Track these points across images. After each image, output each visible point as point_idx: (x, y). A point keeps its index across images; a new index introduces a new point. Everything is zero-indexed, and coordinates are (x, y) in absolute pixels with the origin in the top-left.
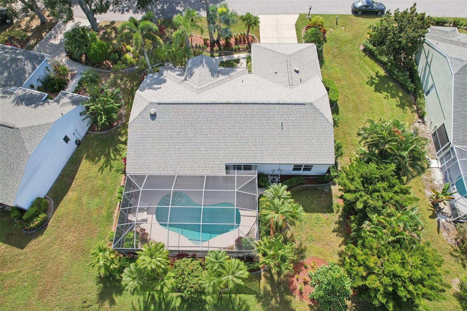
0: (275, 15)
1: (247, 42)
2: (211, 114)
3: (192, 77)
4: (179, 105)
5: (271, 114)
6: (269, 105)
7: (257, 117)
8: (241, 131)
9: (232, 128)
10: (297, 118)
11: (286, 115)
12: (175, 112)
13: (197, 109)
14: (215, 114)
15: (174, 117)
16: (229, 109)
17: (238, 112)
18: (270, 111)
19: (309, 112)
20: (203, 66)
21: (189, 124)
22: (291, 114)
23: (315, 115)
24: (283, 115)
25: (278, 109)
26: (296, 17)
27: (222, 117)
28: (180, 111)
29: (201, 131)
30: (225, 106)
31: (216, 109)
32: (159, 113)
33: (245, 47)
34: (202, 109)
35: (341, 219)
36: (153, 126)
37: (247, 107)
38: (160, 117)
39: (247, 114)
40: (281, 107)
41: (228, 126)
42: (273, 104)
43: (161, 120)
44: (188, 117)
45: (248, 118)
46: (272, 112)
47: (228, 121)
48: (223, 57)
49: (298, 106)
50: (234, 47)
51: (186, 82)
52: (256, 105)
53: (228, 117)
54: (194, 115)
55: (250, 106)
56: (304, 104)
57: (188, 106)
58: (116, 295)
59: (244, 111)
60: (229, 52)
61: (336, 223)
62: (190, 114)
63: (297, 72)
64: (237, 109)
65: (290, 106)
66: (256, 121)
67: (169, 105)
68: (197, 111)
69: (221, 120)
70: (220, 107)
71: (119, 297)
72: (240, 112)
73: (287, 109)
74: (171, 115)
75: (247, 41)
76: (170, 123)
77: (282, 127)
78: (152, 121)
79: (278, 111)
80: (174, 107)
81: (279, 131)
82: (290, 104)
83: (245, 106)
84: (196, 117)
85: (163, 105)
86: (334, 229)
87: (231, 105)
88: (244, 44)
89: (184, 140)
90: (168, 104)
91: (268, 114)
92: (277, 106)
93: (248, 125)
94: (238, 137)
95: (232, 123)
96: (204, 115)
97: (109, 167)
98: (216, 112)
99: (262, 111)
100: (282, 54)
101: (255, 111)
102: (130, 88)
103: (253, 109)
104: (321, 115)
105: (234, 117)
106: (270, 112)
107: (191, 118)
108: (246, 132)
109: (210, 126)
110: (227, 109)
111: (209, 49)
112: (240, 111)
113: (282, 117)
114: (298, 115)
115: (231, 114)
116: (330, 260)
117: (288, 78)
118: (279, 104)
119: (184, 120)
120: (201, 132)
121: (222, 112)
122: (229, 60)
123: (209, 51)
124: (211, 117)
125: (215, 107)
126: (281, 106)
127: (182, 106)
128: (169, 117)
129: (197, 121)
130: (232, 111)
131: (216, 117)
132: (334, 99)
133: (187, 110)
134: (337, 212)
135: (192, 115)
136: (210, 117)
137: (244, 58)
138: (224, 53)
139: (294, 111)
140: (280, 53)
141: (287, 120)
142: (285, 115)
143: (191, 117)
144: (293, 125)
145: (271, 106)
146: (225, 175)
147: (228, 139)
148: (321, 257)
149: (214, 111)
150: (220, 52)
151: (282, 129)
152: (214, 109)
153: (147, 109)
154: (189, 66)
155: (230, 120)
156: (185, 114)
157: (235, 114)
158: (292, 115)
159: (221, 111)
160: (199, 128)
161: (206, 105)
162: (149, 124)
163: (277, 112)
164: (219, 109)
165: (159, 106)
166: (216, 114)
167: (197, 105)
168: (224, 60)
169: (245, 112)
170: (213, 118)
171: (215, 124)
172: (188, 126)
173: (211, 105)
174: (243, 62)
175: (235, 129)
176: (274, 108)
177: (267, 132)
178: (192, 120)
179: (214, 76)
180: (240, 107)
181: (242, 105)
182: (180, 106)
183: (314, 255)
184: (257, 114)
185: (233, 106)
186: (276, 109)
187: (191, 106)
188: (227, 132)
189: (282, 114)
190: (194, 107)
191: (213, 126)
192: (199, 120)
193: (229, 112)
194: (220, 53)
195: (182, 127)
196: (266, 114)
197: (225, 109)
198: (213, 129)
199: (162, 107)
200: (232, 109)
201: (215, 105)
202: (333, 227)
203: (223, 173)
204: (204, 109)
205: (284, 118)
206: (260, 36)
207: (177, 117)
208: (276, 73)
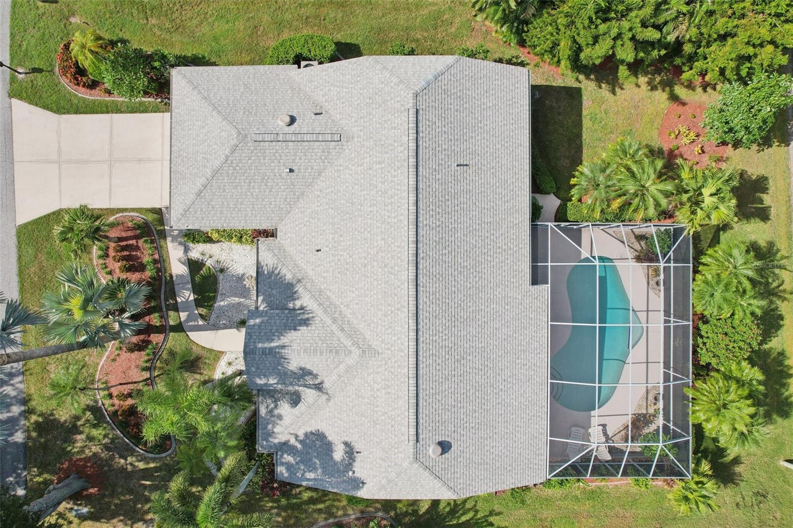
0: (16, 164)
1: (133, 242)
2: (437, 320)
3: (315, 372)
4: (421, 395)
5: (437, 187)
6: (420, 191)
7: (444, 219)
8: (471, 255)
9: (465, 273)
10: (446, 130)
11: (440, 154)
12: (434, 400)
13: (428, 351)
14: (437, 312)
15: (443, 402)
16: (428, 281)
17: (434, 260)
18: (431, 189)
19: (434, 104)
20: (283, 347)
21: (459, 365)
22: (437, 143)
23: (440, 91)
24: (440, 162)
25: (427, 171)
26: (20, 108)
27: (444, 295)
28: (431, 391)
29: (471, 339)
30: (421, 289)
31: (428, 308)
32: (437, 437)
33: (149, 246)
34: (428, 341)
35: (592, 77)
36: (462, 446)
37: (425, 241)
38: (443, 432)
39: (437, 240)
40: (424, 164)
41: (462, 282)
42: (417, 181)
43: (450, 429)
44: (444, 372)
45: (447, 238)
46: (434, 184)
47: (453, 283)
48: (179, 300)
49: (420, 125)
50: (149, 273)
51: (326, 385)
52: (420, 219)
53: (444, 282)
54: (441, 356)
55: (421, 234)
56: (417, 111)
57: (421, 372)
58: (725, 457)
59: (431, 246)
60: (163, 288)
61: (600, 87)
62: (437, 367)
63: (293, 120)
64: (428, 263)
65: (420, 143)
66: (453, 221)
67: (420, 416)
68: (431, 352)
69: (450, 297)
70: (425, 300)
71: (728, 451)
72: (434, 255)
73: (427, 151)
74: (440, 408)
75: (131, 242)
76: (456, 408)
77: (463, 165)
78: (452, 449)
79: (431, 171)
80: (425, 404)
81: (471, 172)
82: (417, 143)
83: (421, 245)
84: (444, 354)
85: (420, 431)
86: (609, 91)
87: (420, 276)
88: (137, 248)
89: (489, 375)
90: (417, 418)
91: (437, 193)
92: (421, 174)
93: (459, 239)
94: (483, 260)
95: (456, 273)
96: (441, 335)
97: (491, 519)
98: (434, 309)
99: (431, 207)
100: (233, 152)
101: (431, 223)
102: (283, 514)
103: (428, 227)
104: (440, 78)
105: (444, 269)
106: (434, 190)
107: (447, 362)
108: (474, 243)
109: (462, 320)
110: (428, 284)
111: (156, 338)
112: (431, 254)
113: (443, 163)
114: (440, 129)
115: (438, 276)
116: (663, 106)
117: (317, 144)
118: (417, 168)
119: (450, 377)
120: (474, 339)
121: (434, 296)
122: (190, 286)
123: (162, 336)
124: (444, 319)
125: (425, 313)
126: (420, 163)
127: (421, 387)
128: (443, 411)
129: (453, 350)
130: (431, 274)
131: (444, 308)
132: (331, 48)
133: (431, 375)
134: (580, 82)
135: (440, 363)
136: (444, 322)
137: (187, 250)
138: (166, 300)
139: (431, 136)
140: (227, 157)
141: (450, 153)
142: (440, 157)
143: (444, 364)
144: (459, 142)
145: (421, 187)
146: (549, 285)
147: (486, 282)
148: (659, 121)
149: (431, 313)
150: (164, 309)
151: (466, 165)
152: (428, 315)
153: (427, 464)
154: (272, 381)
155: (450, 277)
156: (437, 377)
157: (437, 267)
158: (440, 142)
159: (431, 298)
160: (465, 345)
161: (420, 333)
162: (459, 454)
163: (434, 173)
164: (428, 303)
165: (420, 440)
166: (438, 308)
167: (420, 353)
168: (192, 298)
169: (434, 244)
170: (447, 315)
171: (459, 310)
172: (462, 368)
173: (420, 320)
174: (197, 251)
175: (469, 267)
176: (424, 179)
177: (474, 198)
178: (450, 361)
179: (308, 319)
180: (425, 255)
181: (420, 251)
182: (421, 391)
183: (655, 133)
184: (437, 217)
185: (421, 272)
186: (427, 176)
187: (421, 366)
188: (474, 283)
189: (437, 163)
190: (425, 359)
191: (462, 314)
192: (450, 345)
193: (434, 279)
194: (167, 310)
195: (465, 382)
196: (437, 199)
197: (428, 289)
198: (468, 314)
199: (424, 432)
200: (428, 273)
201: (420, 312)
202: (607, 92)
203: (545, 290)
204: (428, 336)
205: (447, 160)
206: (108, 207)
207: (444, 394)
208: (291, 171)
